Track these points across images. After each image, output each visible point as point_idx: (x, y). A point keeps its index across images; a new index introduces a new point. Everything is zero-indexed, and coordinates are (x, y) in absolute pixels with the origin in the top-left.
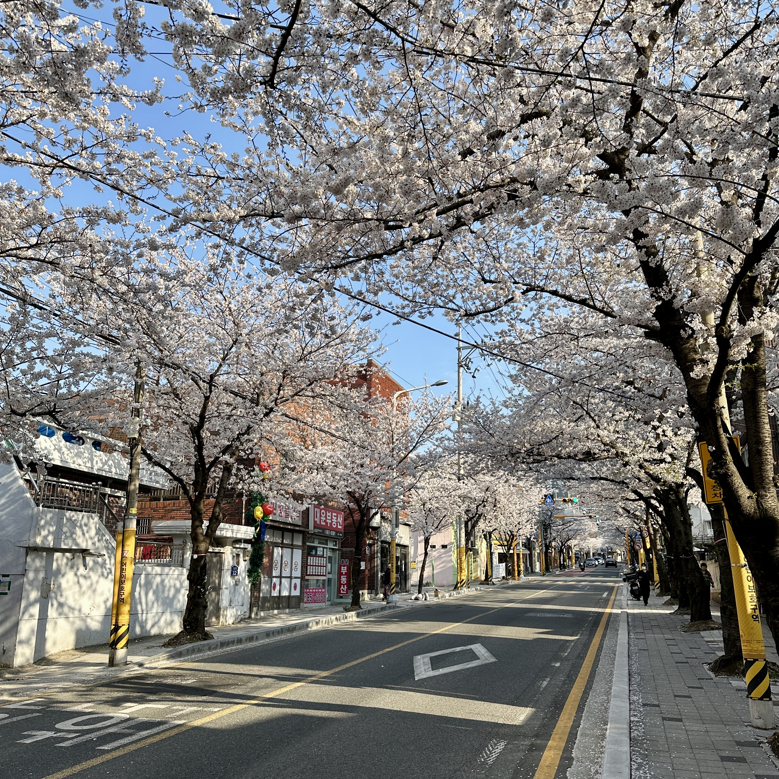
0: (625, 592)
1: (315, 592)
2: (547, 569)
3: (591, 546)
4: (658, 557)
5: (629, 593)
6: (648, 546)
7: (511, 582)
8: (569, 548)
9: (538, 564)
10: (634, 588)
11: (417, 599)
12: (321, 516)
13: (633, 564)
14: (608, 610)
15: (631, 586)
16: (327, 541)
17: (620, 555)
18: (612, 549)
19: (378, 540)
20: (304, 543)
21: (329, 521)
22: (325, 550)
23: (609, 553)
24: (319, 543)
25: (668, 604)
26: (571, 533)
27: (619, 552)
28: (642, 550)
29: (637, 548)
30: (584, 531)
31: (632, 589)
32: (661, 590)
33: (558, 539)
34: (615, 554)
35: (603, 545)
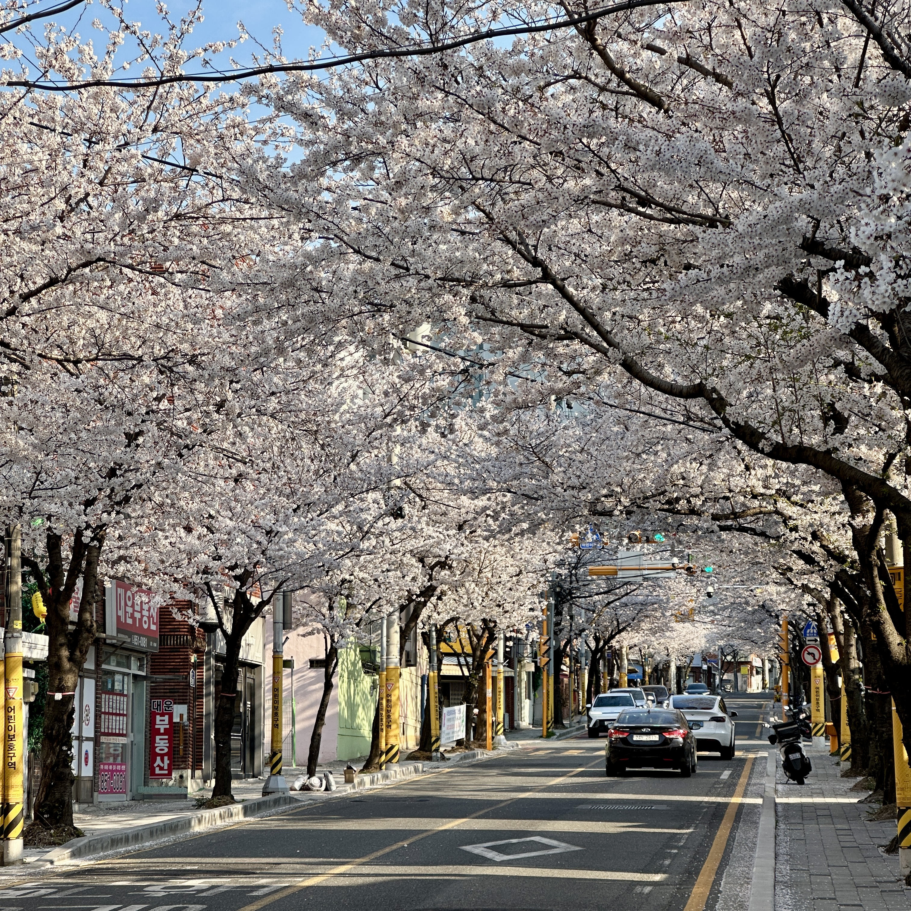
0: (771, 767)
1: (112, 771)
2: (558, 720)
3: (674, 645)
4: (852, 687)
5: (781, 771)
6: (835, 657)
7: (482, 755)
8: (617, 654)
9: (527, 704)
10: (792, 757)
11: (305, 788)
12: (126, 605)
13: (795, 702)
14: (736, 800)
15: (787, 753)
16: (128, 658)
17: (760, 671)
18: (735, 654)
19: (209, 653)
20: (98, 665)
21: (137, 615)
22: (126, 678)
23: (728, 667)
24: (118, 664)
25: (856, 789)
26: (625, 614)
27: (757, 663)
28: (820, 667)
29: (809, 659)
30: (662, 605)
31: (787, 759)
32: (853, 764)
33: (590, 634)
34: (744, 670)
35: (711, 640)
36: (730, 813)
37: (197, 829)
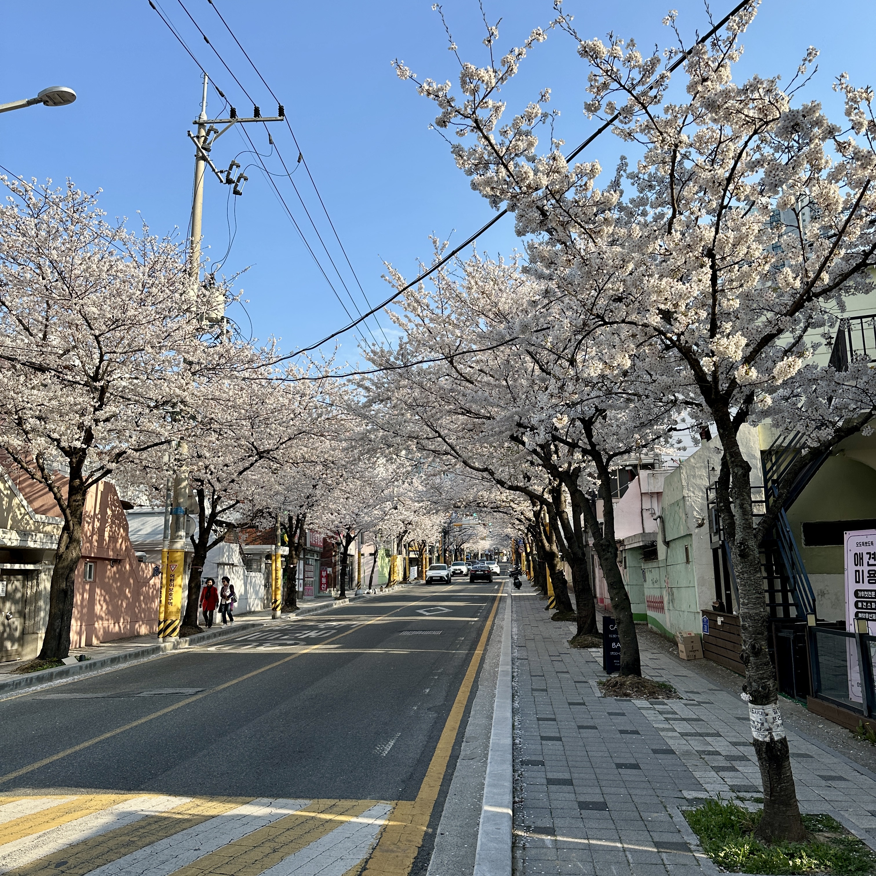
0: (510, 584)
1: (309, 589)
3: (480, 547)
4: (534, 559)
6: (529, 550)
8: (463, 550)
11: (368, 593)
12: (313, 537)
13: (517, 564)
14: (499, 595)
16: (314, 554)
17: (506, 555)
18: (498, 550)
19: (338, 552)
20: (304, 556)
21: (316, 541)
22: (313, 560)
23: (496, 554)
24: (311, 556)
25: (536, 591)
26: (465, 538)
27: (505, 552)
28: (524, 553)
29: (521, 551)
30: (476, 535)
33: (454, 544)
34: (501, 554)
35: (491, 546)
36: (498, 599)
37: (335, 607)
